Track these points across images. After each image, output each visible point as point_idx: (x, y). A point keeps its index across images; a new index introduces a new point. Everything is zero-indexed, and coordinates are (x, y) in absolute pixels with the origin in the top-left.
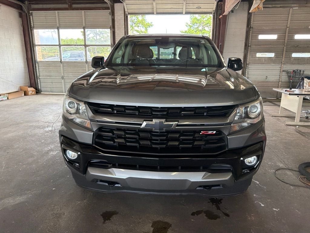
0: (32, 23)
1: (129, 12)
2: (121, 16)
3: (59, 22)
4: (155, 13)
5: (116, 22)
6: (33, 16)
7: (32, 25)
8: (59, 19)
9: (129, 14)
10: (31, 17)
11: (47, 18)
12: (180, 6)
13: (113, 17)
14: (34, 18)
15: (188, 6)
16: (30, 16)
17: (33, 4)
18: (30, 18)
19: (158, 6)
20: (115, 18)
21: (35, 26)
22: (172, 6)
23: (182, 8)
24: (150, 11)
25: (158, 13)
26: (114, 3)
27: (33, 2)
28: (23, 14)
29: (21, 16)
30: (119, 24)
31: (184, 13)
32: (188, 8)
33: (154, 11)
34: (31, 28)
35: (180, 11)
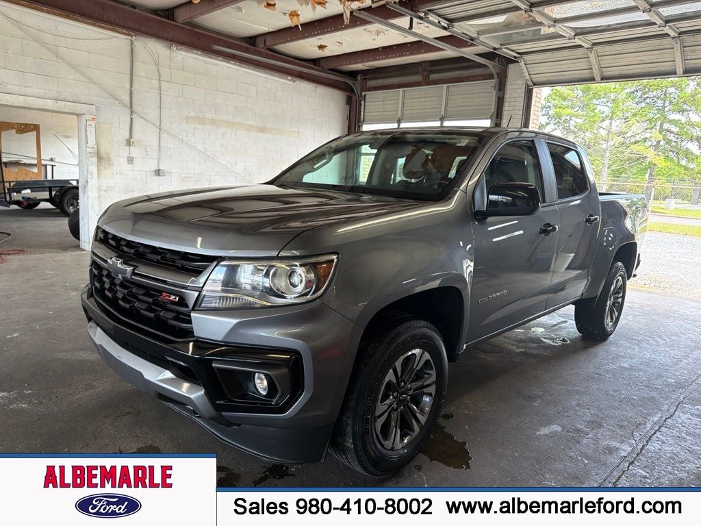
0: (362, 113)
1: (534, 80)
2: (518, 91)
3: (402, 110)
4: (598, 78)
5: (506, 105)
6: (367, 100)
7: (362, 117)
8: (403, 103)
9: (534, 84)
10: (363, 103)
11: (385, 102)
12: (666, 55)
13: (502, 94)
14: (367, 104)
15: (690, 54)
16: (361, 100)
17: (369, 79)
18: (360, 105)
19: (605, 62)
20: (507, 96)
21: (366, 118)
22: (643, 58)
23: (673, 59)
24: (586, 74)
25: (605, 79)
26: (507, 63)
27: (368, 75)
28: (354, 98)
29: (349, 101)
30: (512, 108)
31: (680, 71)
32: (693, 57)
33: (595, 74)
34: (359, 122)
35: (667, 67)
